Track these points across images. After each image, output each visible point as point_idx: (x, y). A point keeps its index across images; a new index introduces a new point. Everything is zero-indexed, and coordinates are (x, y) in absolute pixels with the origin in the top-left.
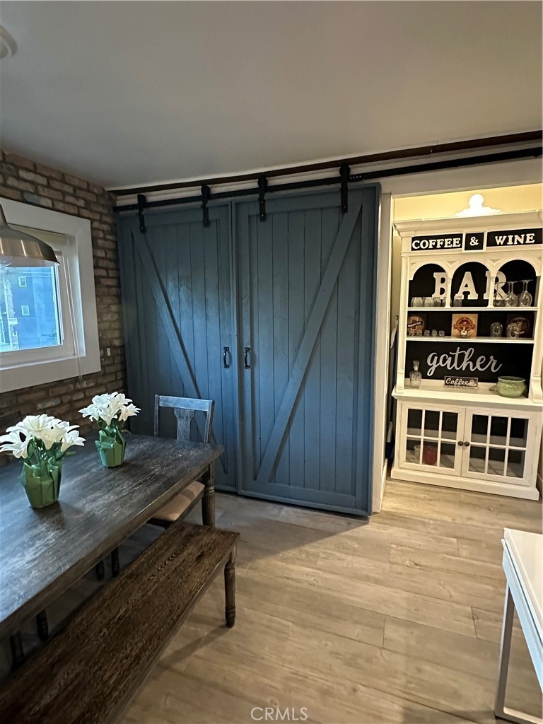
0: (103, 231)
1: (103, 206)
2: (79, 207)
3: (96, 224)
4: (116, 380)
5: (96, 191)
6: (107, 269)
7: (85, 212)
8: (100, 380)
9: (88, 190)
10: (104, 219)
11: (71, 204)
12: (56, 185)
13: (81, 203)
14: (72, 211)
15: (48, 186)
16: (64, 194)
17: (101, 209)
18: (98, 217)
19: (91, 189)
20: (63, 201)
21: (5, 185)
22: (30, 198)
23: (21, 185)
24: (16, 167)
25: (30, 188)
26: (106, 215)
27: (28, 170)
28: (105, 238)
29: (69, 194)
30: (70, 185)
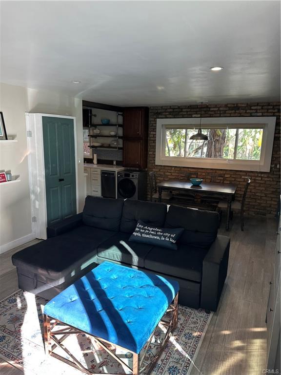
2: (274, 112)
8: (270, 175)
11: (270, 112)
12: (265, 107)
14: (271, 115)
15: (262, 109)
16: (268, 109)
20: (267, 112)
21: (246, 113)
22: (253, 114)
23: (251, 111)
24: (251, 107)
25: (254, 111)
27: (255, 106)
29: (270, 109)
30: (272, 106)
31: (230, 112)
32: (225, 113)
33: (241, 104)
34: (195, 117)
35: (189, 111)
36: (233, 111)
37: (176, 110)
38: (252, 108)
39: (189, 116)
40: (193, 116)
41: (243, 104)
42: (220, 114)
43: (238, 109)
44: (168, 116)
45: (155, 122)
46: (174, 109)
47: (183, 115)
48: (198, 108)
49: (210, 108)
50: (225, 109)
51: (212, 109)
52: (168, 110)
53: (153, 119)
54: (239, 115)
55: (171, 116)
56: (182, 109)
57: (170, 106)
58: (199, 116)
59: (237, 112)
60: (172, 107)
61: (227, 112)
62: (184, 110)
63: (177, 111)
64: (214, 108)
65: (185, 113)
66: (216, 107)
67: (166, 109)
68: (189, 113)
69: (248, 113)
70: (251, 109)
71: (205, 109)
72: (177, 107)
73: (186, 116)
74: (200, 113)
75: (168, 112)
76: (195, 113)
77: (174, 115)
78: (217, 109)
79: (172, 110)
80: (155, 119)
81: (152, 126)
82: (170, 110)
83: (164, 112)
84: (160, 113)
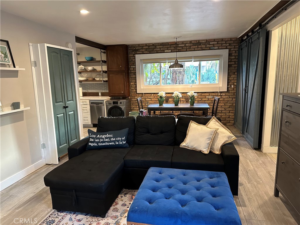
0: (235, 51)
1: (236, 43)
2: (226, 46)
3: (232, 49)
4: (234, 95)
5: (234, 40)
6: (235, 62)
7: (229, 47)
8: (227, 94)
9: (231, 40)
10: (236, 47)
11: (224, 46)
12: (220, 42)
13: (228, 45)
14: (224, 48)
15: (218, 44)
16: (222, 44)
17: (235, 44)
18: (233, 47)
19: (232, 40)
20: (222, 46)
21: (206, 47)
22: (211, 48)
23: (210, 46)
24: (209, 42)
25: (212, 46)
26: (237, 46)
27: (212, 42)
28: (235, 53)
29: (224, 44)
30: (225, 41)
31: (194, 47)
32: (190, 48)
33: (202, 40)
34: (167, 52)
35: (162, 48)
36: (197, 46)
37: (151, 47)
38: (211, 43)
39: (162, 52)
41: (203, 40)
42: (187, 49)
43: (200, 45)
44: (144, 52)
45: (134, 58)
46: (149, 46)
47: (157, 51)
48: (168, 45)
49: (178, 45)
50: (190, 45)
51: (179, 46)
52: (144, 47)
53: (132, 55)
54: (201, 49)
55: (147, 52)
56: (156, 46)
57: (146, 44)
58: (170, 51)
60: (147, 45)
61: (191, 47)
62: (157, 47)
64: (181, 44)
65: (159, 49)
66: (183, 44)
67: (143, 47)
68: (161, 49)
69: (208, 47)
70: (209, 44)
71: (174, 46)
72: (151, 45)
73: (160, 51)
74: (171, 49)
75: (145, 49)
76: (167, 49)
77: (150, 51)
78: (183, 45)
79: (148, 47)
80: (134, 55)
81: (132, 61)
82: (146, 47)
83: (141, 49)
84: (137, 50)
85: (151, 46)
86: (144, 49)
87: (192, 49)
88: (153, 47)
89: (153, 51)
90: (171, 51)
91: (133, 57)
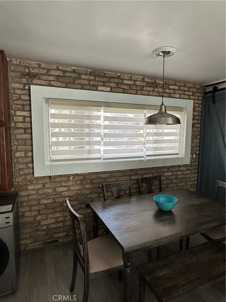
0: (198, 103)
1: (200, 93)
2: (189, 95)
3: (196, 101)
5: (197, 87)
6: (198, 120)
7: (192, 97)
10: (200, 98)
11: (186, 95)
12: (182, 88)
13: (191, 93)
14: (187, 98)
15: (179, 89)
16: (184, 91)
18: (197, 98)
19: (195, 87)
20: (183, 94)
21: (164, 92)
22: (172, 95)
24: (169, 85)
25: (172, 91)
26: (200, 96)
27: (173, 85)
28: (199, 107)
29: (186, 91)
30: (187, 87)
31: (148, 89)
32: (143, 90)
33: (159, 80)
34: (102, 91)
35: (92, 80)
36: (151, 89)
37: (69, 74)
38: (171, 87)
39: (92, 88)
40: (100, 88)
42: (137, 90)
43: (157, 87)
44: (52, 83)
45: (25, 92)
46: (65, 72)
47: (82, 85)
48: (105, 77)
49: (123, 80)
50: (142, 84)
51: (125, 82)
52: (53, 72)
53: (21, 86)
54: (158, 95)
55: (59, 84)
56: (80, 74)
59: (156, 90)
60: (60, 68)
61: (144, 88)
62: (82, 76)
63: (70, 77)
64: (128, 80)
65: (86, 82)
66: (131, 79)
67: (49, 69)
68: (91, 83)
69: (167, 93)
70: (169, 89)
71: (116, 81)
73: (88, 87)
74: (109, 85)
75: (53, 75)
76: (102, 84)
77: (66, 83)
78: (132, 83)
79: (61, 74)
80: (25, 85)
81: (20, 99)
82: (58, 73)
83: (44, 75)
84: (35, 76)
85: (70, 72)
86: (51, 75)
87: (145, 92)
88: (73, 75)
89: (74, 83)
90: (109, 90)
91: (24, 89)
